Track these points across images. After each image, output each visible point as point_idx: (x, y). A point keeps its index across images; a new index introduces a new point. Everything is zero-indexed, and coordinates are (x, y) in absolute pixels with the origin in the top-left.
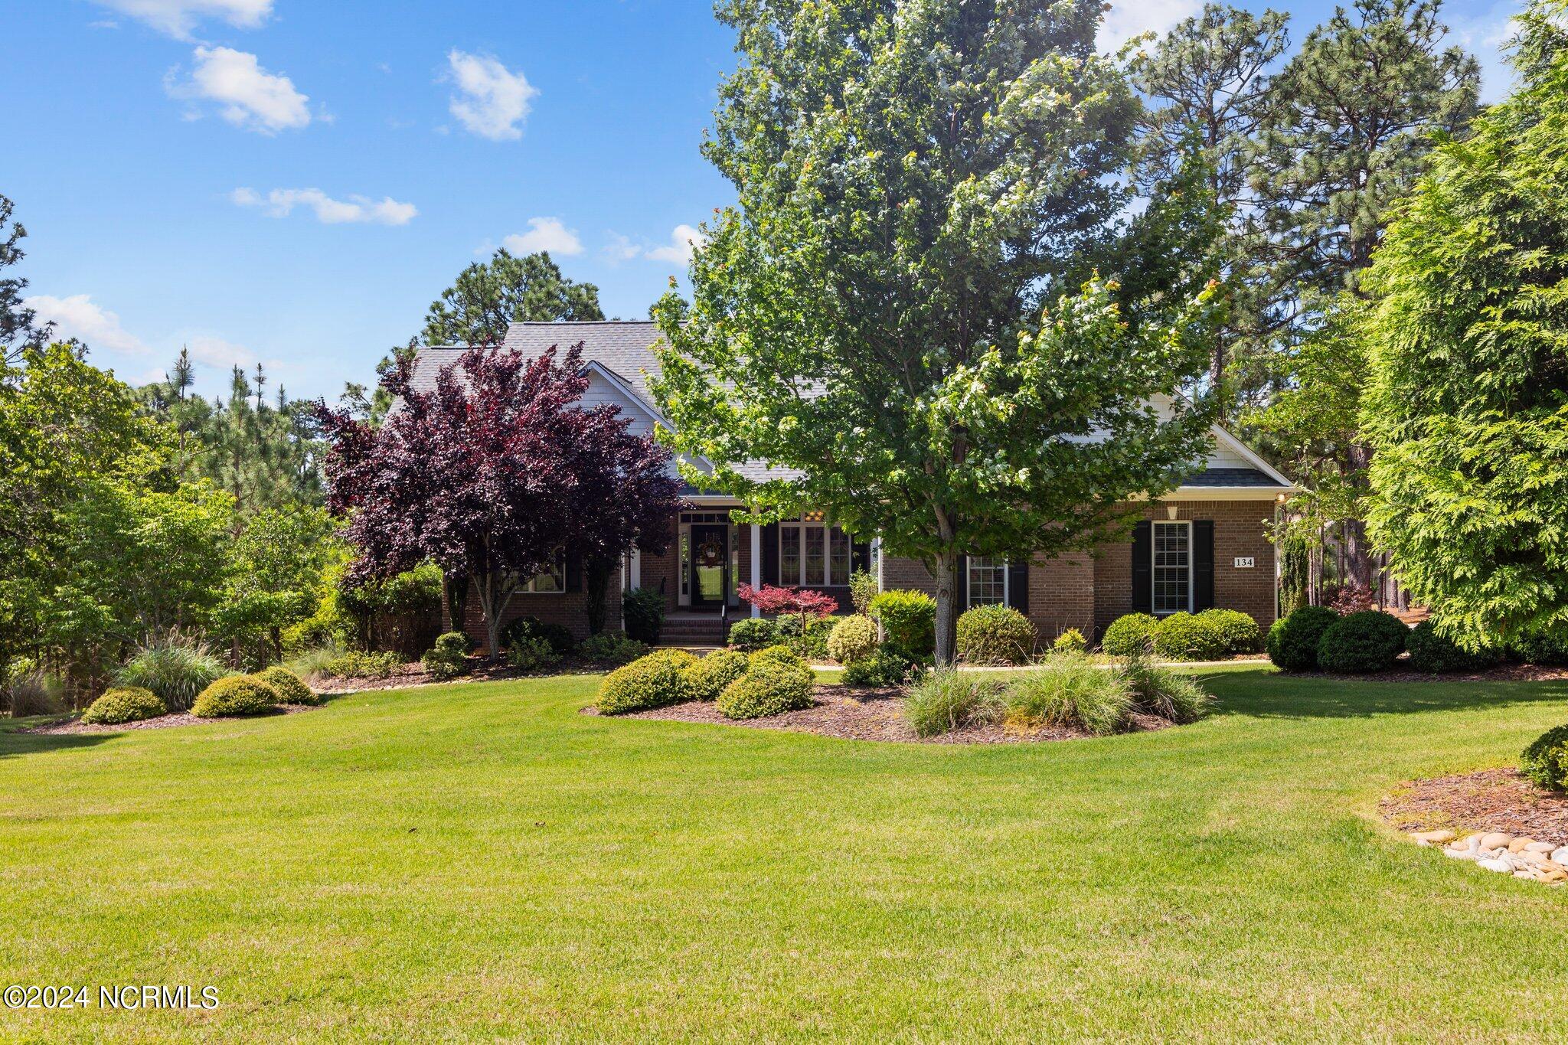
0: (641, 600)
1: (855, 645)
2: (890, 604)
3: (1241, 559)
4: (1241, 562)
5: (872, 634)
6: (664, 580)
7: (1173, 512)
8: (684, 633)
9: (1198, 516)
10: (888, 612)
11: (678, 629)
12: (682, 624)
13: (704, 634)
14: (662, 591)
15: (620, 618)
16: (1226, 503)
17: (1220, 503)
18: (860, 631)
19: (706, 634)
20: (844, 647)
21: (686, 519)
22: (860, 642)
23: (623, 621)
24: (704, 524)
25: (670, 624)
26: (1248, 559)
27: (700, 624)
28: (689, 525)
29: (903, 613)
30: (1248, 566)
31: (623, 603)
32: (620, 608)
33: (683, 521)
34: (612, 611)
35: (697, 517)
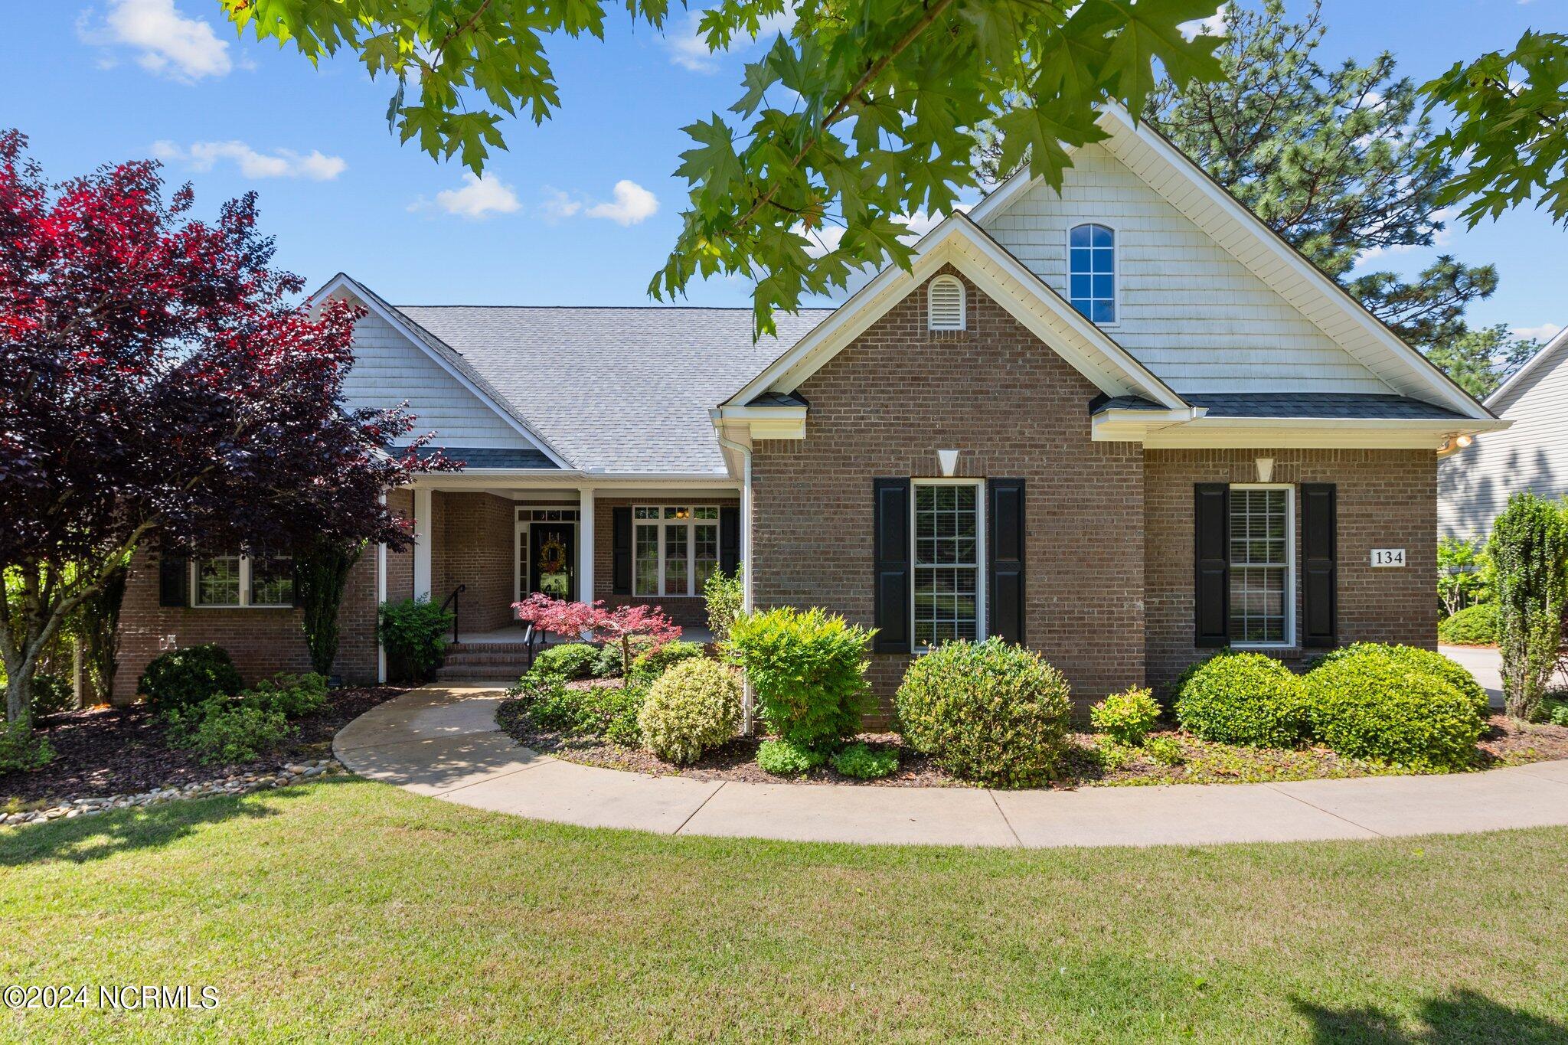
1: (692, 727)
2: (769, 640)
3: (1383, 552)
4: (1384, 558)
5: (728, 700)
6: (459, 588)
7: (1265, 468)
9: (1308, 476)
10: (761, 656)
15: (377, 644)
16: (1356, 452)
17: (1346, 453)
18: (701, 695)
20: (670, 730)
21: (524, 516)
22: (701, 721)
24: (544, 522)
26: (1395, 553)
28: (529, 523)
29: (795, 662)
30: (1395, 564)
31: (381, 622)
32: (376, 629)
33: (521, 519)
34: (362, 634)
35: (538, 515)
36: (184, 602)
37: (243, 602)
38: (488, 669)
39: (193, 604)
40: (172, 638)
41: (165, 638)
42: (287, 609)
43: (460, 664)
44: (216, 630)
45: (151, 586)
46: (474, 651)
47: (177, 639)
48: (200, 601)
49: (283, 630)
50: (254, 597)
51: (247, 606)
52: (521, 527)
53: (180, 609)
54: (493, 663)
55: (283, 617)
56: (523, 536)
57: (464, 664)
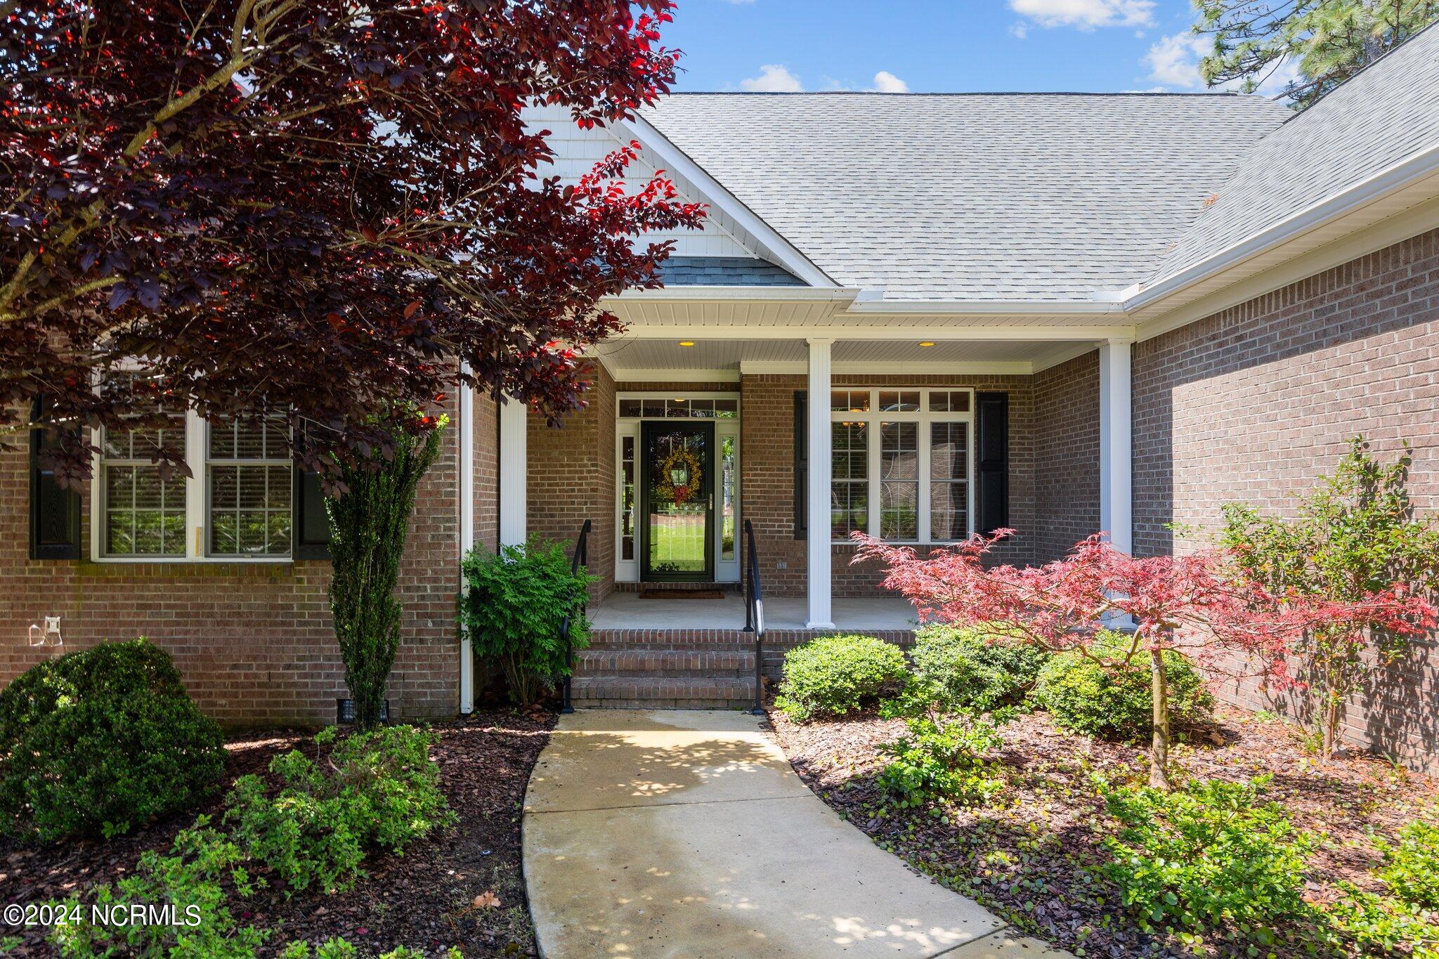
0: (519, 587)
6: (587, 526)
8: (640, 670)
11: (625, 658)
12: (634, 641)
13: (695, 673)
14: (581, 555)
15: (459, 634)
19: (702, 673)
21: (629, 409)
23: (466, 646)
24: (666, 419)
25: (602, 642)
27: (685, 642)
28: (638, 420)
31: (466, 593)
32: (458, 605)
33: (623, 414)
34: (430, 616)
35: (654, 408)
36: (78, 552)
37: (194, 551)
38: (664, 684)
39: (95, 556)
40: (53, 624)
41: (40, 624)
42: (285, 565)
43: (605, 672)
44: (141, 607)
45: (12, 519)
46: (620, 646)
47: (63, 624)
48: (109, 549)
49: (273, 607)
50: (215, 542)
51: (202, 559)
52: (627, 427)
53: (69, 564)
54: (669, 671)
55: (273, 581)
56: (628, 442)
57: (612, 672)
